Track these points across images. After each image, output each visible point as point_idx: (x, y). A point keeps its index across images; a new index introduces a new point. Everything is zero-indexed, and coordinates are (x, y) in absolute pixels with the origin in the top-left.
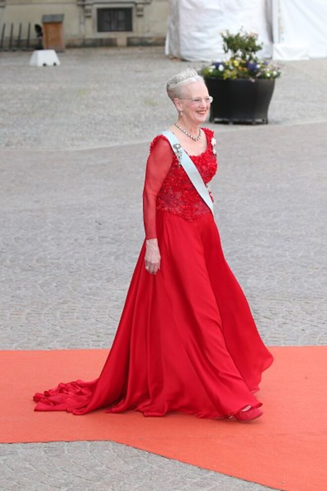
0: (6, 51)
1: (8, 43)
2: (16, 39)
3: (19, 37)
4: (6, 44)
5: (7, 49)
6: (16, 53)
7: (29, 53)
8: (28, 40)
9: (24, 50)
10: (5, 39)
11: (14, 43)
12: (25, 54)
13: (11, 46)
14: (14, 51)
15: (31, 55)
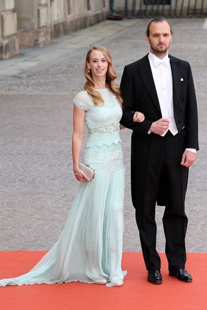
0: (184, 17)
1: (187, 11)
2: (193, 8)
3: (195, 6)
4: (184, 12)
5: (185, 16)
6: (192, 19)
7: (203, 19)
8: (202, 9)
9: (198, 17)
10: (184, 8)
11: (190, 12)
12: (199, 20)
13: (188, 14)
14: (191, 17)
15: (204, 21)
